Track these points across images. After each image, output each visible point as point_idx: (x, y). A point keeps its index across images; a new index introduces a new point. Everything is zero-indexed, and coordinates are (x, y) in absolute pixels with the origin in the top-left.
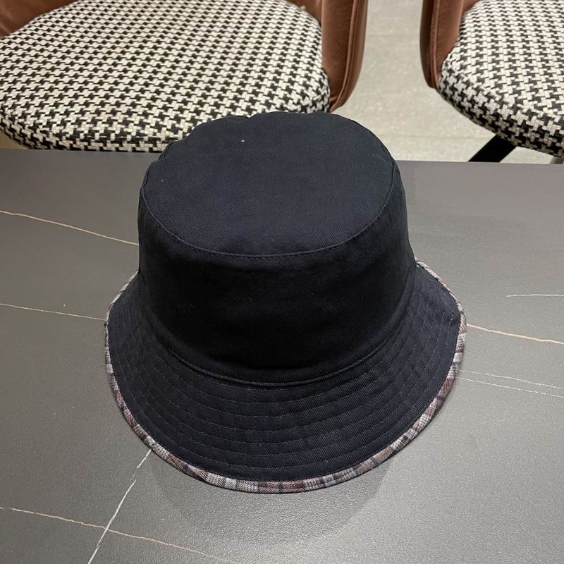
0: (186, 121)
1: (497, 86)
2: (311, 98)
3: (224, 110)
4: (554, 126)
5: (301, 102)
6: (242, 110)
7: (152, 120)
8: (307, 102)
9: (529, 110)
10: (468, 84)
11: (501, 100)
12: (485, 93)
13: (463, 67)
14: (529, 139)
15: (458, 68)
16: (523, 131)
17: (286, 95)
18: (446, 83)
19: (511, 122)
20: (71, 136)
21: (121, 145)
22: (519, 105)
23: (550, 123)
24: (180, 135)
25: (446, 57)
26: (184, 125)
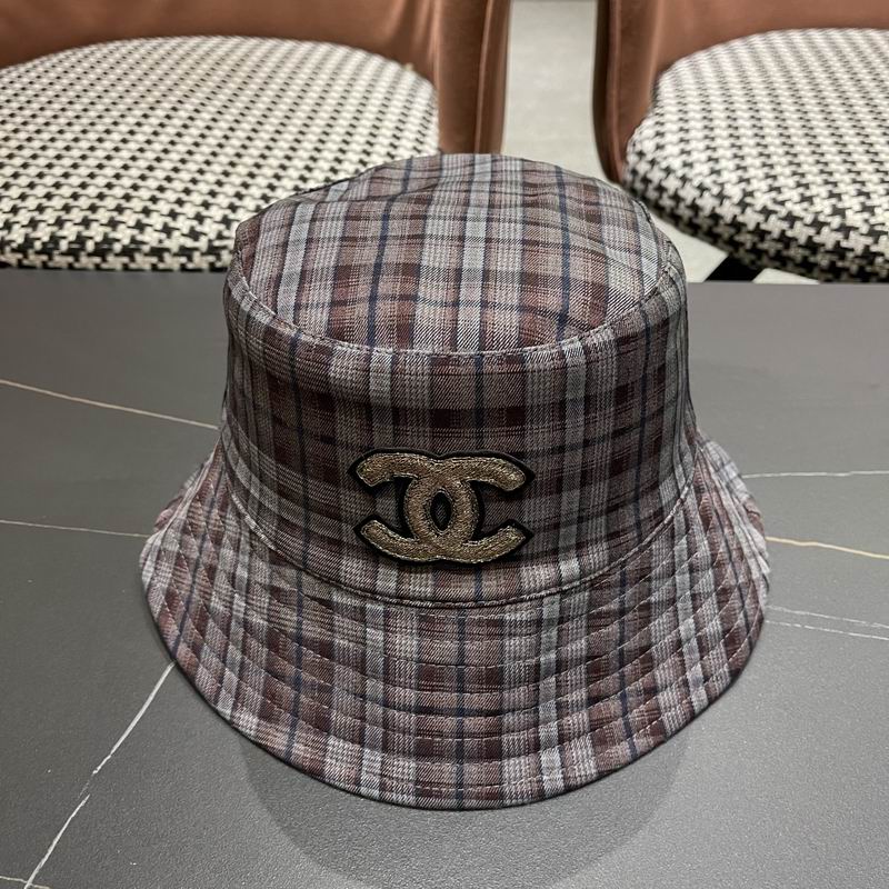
0: (215, 222)
1: (713, 172)
4: (805, 229)
7: (156, 221)
9: (765, 207)
10: (668, 171)
11: (720, 192)
12: (696, 183)
13: (659, 147)
14: (766, 252)
15: (653, 149)
16: (756, 239)
18: (634, 172)
19: (737, 226)
20: (19, 246)
21: (104, 260)
22: (748, 200)
23: (798, 224)
24: (203, 243)
25: (633, 133)
26: (210, 228)
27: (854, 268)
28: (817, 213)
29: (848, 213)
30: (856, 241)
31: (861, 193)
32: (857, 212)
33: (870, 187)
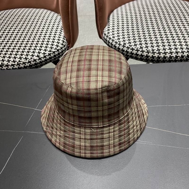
0: (18, 58)
1: (118, 39)
2: (60, 47)
3: (30, 54)
4: (135, 51)
5: (57, 48)
6: (37, 53)
7: (6, 59)
8: (59, 48)
9: (128, 47)
10: (110, 38)
11: (119, 43)
12: (115, 41)
13: (108, 33)
14: (129, 55)
15: (107, 33)
16: (127, 53)
17: (51, 46)
18: (104, 38)
19: (123, 50)
22: (125, 45)
23: (134, 50)
24: (16, 63)
25: (104, 29)
26: (17, 60)
27: (145, 59)
28: (137, 48)
29: (143, 48)
30: (145, 54)
31: (146, 43)
32: (145, 48)
33: (148, 42)
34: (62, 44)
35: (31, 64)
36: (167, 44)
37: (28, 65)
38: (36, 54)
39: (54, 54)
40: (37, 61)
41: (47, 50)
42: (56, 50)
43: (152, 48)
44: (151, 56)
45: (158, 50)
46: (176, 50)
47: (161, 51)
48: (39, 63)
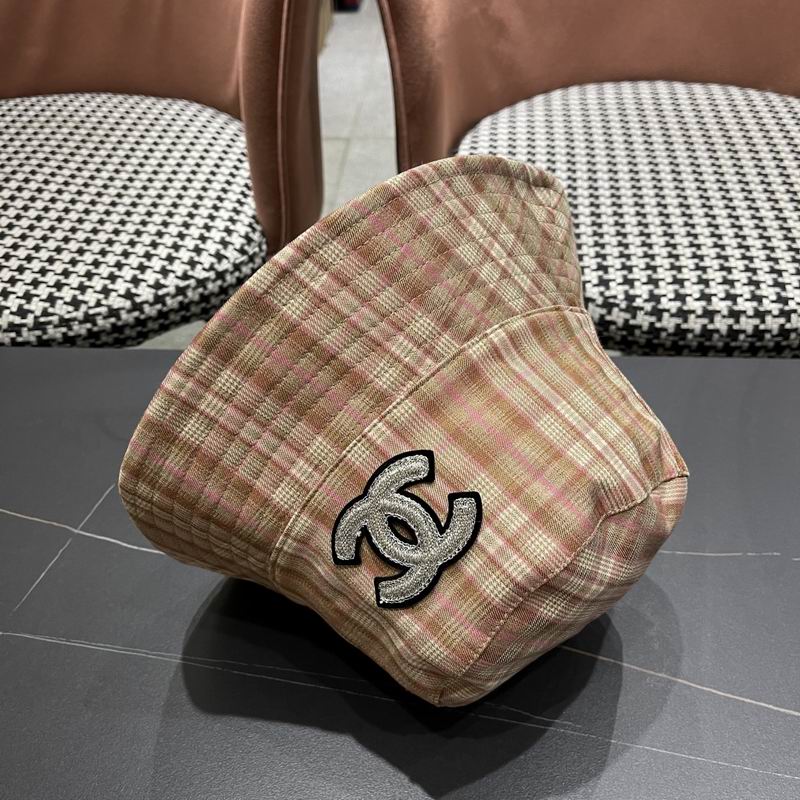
0: (41, 300)
2: (232, 261)
3: (97, 283)
5: (216, 266)
6: (125, 281)
8: (225, 265)
17: (192, 258)
24: (30, 320)
26: (37, 306)
29: (588, 285)
31: (601, 267)
32: (595, 285)
33: (610, 261)
34: (242, 251)
35: (95, 329)
36: (693, 276)
37: (83, 332)
38: (121, 286)
39: (201, 290)
40: (124, 315)
41: (173, 272)
42: (212, 275)
43: (626, 287)
44: (620, 322)
45: (654, 298)
46: (729, 303)
47: (665, 303)
48: (132, 327)
